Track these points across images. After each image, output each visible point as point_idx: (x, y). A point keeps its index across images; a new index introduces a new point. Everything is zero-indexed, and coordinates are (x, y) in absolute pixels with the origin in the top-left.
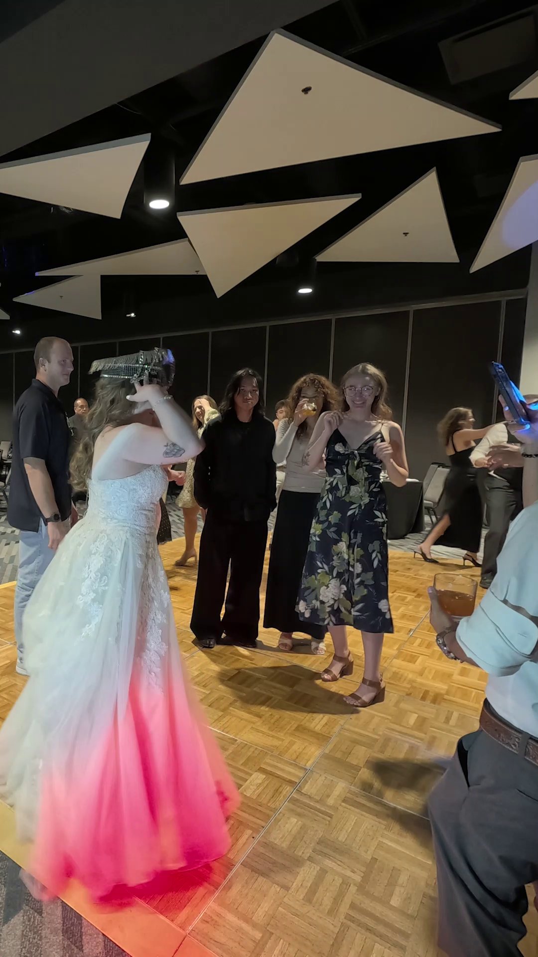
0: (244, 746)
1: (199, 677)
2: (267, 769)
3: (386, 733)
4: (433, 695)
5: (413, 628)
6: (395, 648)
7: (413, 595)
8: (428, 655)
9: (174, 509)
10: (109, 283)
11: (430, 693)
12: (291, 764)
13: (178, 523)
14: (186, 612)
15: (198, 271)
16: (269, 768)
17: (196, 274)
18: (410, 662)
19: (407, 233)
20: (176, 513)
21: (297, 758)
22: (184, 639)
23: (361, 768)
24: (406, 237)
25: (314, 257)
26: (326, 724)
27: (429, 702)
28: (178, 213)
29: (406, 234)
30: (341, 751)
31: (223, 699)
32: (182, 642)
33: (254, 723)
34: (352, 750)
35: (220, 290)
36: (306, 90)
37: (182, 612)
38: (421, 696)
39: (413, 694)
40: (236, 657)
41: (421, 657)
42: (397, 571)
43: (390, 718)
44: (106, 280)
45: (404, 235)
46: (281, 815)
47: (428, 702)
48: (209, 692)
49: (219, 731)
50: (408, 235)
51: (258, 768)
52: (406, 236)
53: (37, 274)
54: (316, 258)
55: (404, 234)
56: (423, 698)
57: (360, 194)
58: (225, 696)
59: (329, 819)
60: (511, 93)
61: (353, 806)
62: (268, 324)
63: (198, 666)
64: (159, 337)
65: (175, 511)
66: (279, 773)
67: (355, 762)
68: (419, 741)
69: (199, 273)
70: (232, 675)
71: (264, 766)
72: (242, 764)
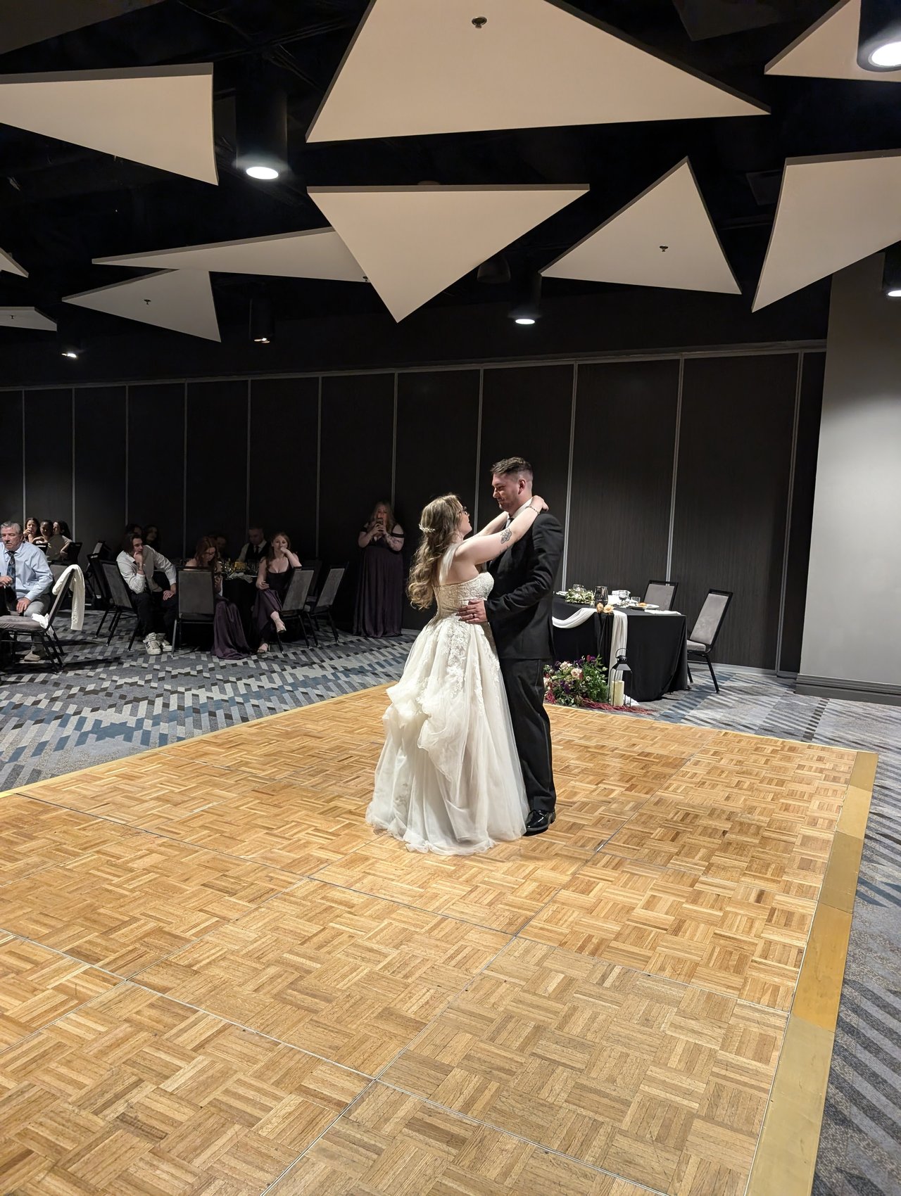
0: (288, 1053)
1: (256, 942)
2: (310, 1086)
3: (510, 1008)
4: (596, 941)
5: (605, 838)
6: (569, 873)
7: (623, 787)
8: (610, 879)
9: (332, 655)
10: (224, 285)
11: (594, 940)
12: (350, 1074)
13: (330, 680)
14: (274, 832)
16: (312, 1085)
18: (583, 892)
19: (665, 247)
20: (332, 663)
21: (362, 1063)
22: (257, 879)
23: (453, 1068)
24: (665, 252)
25: (539, 271)
26: (427, 1003)
27: (587, 953)
28: (306, 187)
30: (433, 1045)
31: (281, 976)
32: (252, 884)
33: (316, 1012)
34: (451, 1040)
35: (398, 311)
36: (479, 22)
37: (267, 833)
38: (579, 946)
39: (569, 942)
40: (329, 904)
41: (601, 884)
42: (616, 749)
43: (523, 983)
44: (218, 280)
46: (304, 1159)
47: (585, 954)
48: (263, 967)
50: (667, 250)
51: (297, 1086)
52: (664, 250)
53: (96, 261)
54: (542, 273)
55: (661, 247)
56: (581, 949)
57: (589, 185)
58: (286, 971)
59: (375, 1156)
60: (766, 66)
61: (418, 1131)
62: (482, 367)
63: (260, 924)
64: (316, 376)
65: (331, 659)
66: (327, 1092)
67: (447, 1060)
68: (552, 1016)
70: (311, 935)
71: (306, 1083)
72: (273, 1084)
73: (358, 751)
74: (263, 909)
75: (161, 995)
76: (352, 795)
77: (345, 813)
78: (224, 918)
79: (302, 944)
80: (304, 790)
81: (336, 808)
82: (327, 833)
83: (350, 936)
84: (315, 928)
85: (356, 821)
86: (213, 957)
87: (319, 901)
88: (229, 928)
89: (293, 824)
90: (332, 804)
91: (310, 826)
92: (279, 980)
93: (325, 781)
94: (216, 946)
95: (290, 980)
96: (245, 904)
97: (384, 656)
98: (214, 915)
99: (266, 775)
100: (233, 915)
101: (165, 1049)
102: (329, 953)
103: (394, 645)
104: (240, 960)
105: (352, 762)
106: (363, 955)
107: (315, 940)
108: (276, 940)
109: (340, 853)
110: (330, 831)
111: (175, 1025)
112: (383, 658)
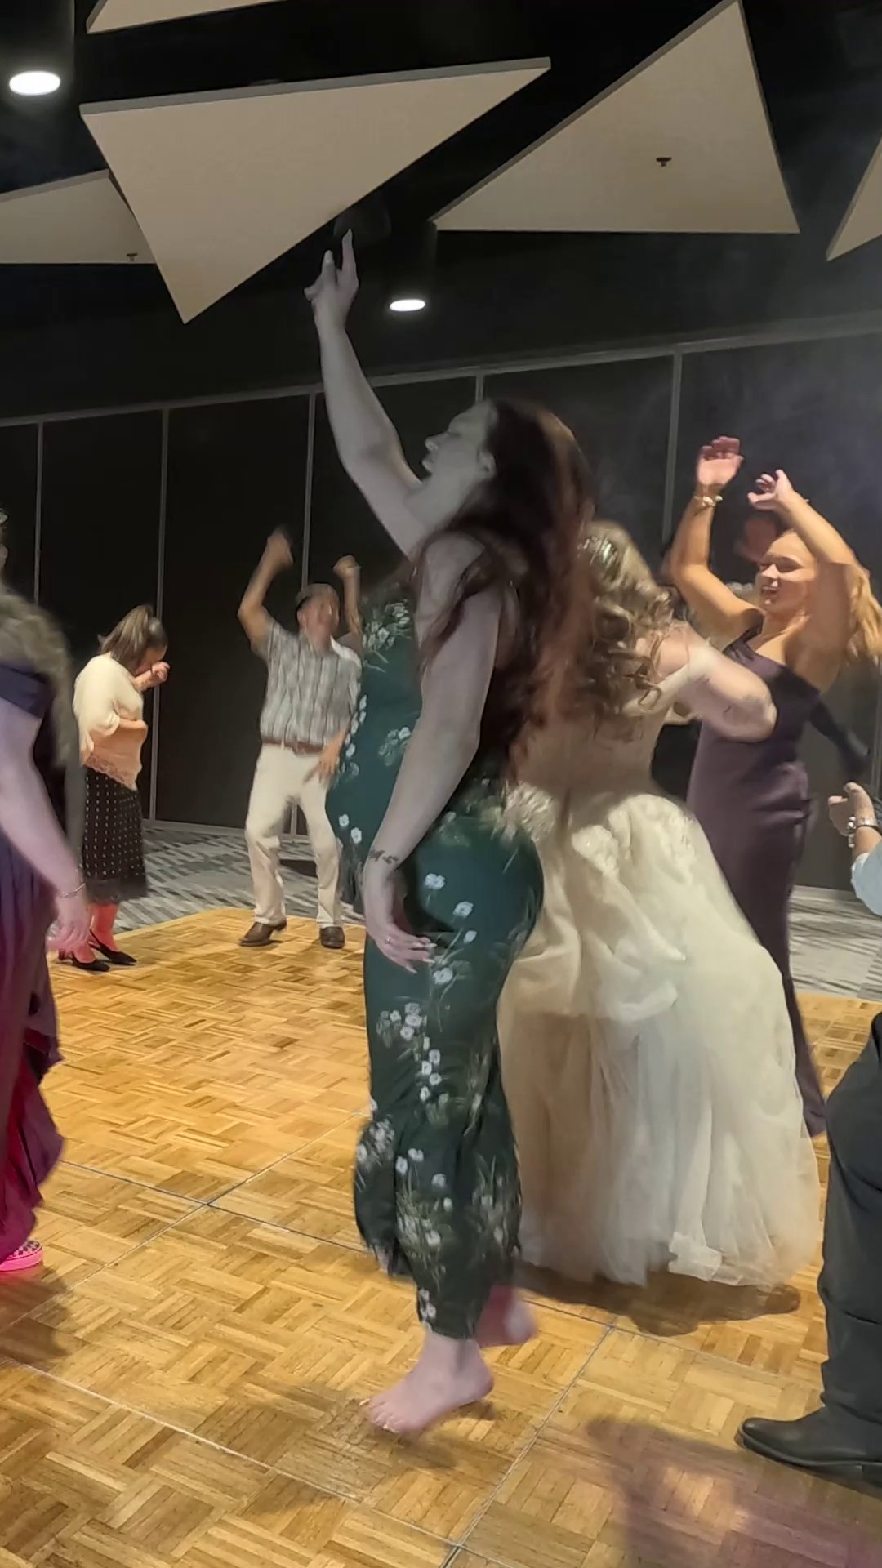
0: (287, 1485)
1: (162, 1301)
2: (347, 1545)
4: (770, 1347)
11: (764, 1344)
12: (411, 1532)
14: (124, 1130)
15: (135, 255)
16: (352, 1544)
17: (127, 261)
19: (668, 159)
21: (425, 1516)
22: (124, 1201)
23: (593, 1541)
24: (664, 168)
25: (430, 219)
27: (761, 1366)
28: (82, 107)
29: (663, 161)
30: (538, 1498)
31: (224, 1360)
32: (117, 1210)
34: (568, 1493)
35: (190, 303)
37: (112, 1131)
38: (740, 1352)
39: (717, 1345)
40: (257, 1249)
43: (662, 1409)
45: (659, 163)
47: (758, 1367)
48: (190, 1342)
49: (217, 1446)
50: (668, 163)
51: (325, 1542)
52: (663, 165)
54: (436, 222)
55: (659, 160)
56: (747, 1357)
57: (548, 60)
58: (230, 1353)
62: (312, 391)
63: (157, 1274)
67: (575, 1527)
69: (137, 260)
70: (248, 1298)
71: (337, 1538)
72: (281, 1534)
73: (209, 1011)
74: (152, 1251)
75: (43, 1373)
76: (226, 1079)
77: (226, 1107)
78: (93, 1260)
79: (240, 1310)
80: (143, 1067)
81: (207, 1099)
82: (209, 1136)
83: (315, 1305)
84: (254, 1288)
85: (249, 1119)
86: (102, 1321)
87: (239, 1244)
88: (105, 1275)
89: (149, 1119)
90: (202, 1091)
91: (178, 1125)
92: (225, 1366)
93: (175, 1056)
94: (100, 1303)
95: (244, 1367)
96: (117, 1239)
97: (157, 863)
98: (75, 1254)
99: (77, 1043)
100: (109, 1257)
101: (83, 1459)
102: (290, 1328)
103: (166, 848)
104: (145, 1327)
105: (207, 1029)
106: (352, 1338)
107: (258, 1305)
108: (192, 1302)
109: (245, 1169)
110: (214, 1133)
111: (82, 1424)
112: (157, 868)
